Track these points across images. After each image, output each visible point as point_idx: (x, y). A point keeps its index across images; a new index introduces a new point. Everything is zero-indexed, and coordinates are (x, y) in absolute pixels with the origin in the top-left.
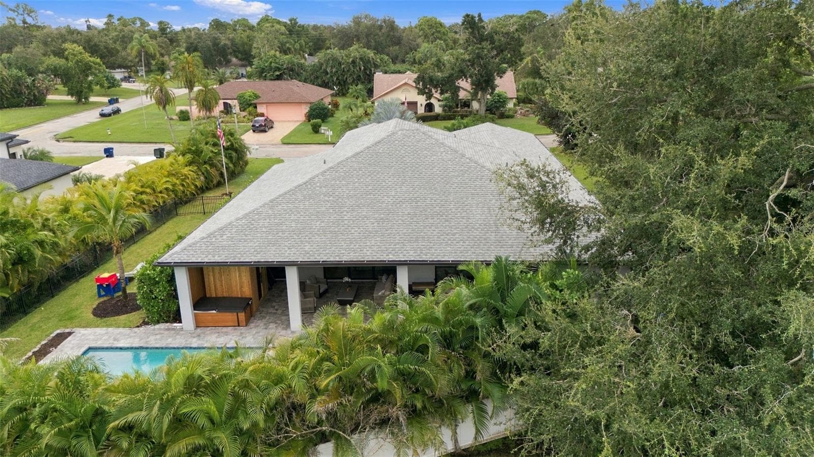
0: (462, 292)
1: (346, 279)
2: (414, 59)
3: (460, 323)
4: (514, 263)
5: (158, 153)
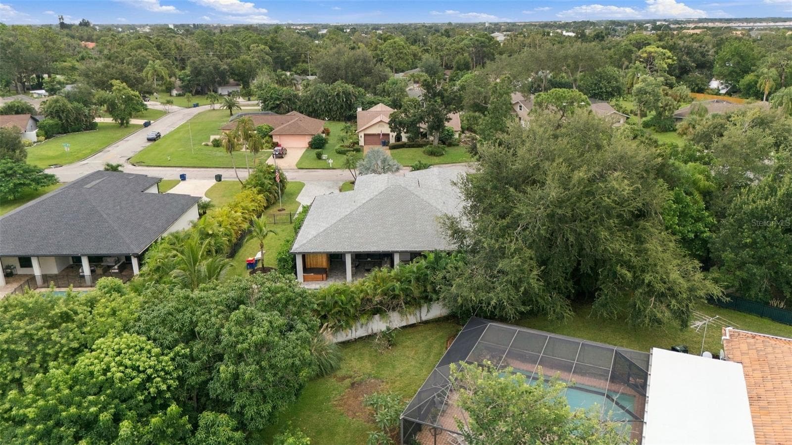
0: (423, 263)
1: (369, 259)
2: (384, 89)
3: (422, 273)
4: (441, 251)
5: (219, 178)
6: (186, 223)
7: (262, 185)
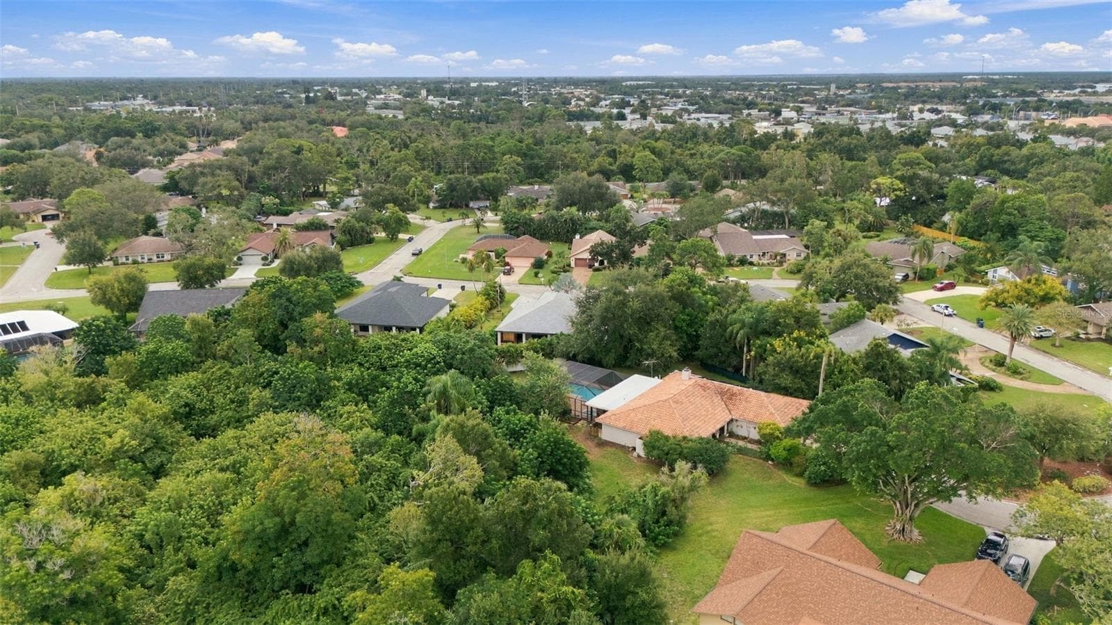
5: (463, 288)
6: (444, 313)
7: (489, 295)
